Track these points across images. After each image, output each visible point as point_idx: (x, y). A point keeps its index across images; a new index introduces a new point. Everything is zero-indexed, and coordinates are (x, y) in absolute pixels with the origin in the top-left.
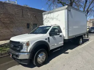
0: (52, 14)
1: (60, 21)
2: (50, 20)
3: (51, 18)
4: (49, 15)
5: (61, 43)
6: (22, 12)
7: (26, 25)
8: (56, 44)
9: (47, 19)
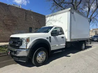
0: (55, 16)
1: (62, 23)
2: (53, 22)
3: (54, 20)
4: (52, 17)
5: (63, 45)
6: (26, 16)
7: (28, 28)
8: (57, 45)
9: (50, 21)
